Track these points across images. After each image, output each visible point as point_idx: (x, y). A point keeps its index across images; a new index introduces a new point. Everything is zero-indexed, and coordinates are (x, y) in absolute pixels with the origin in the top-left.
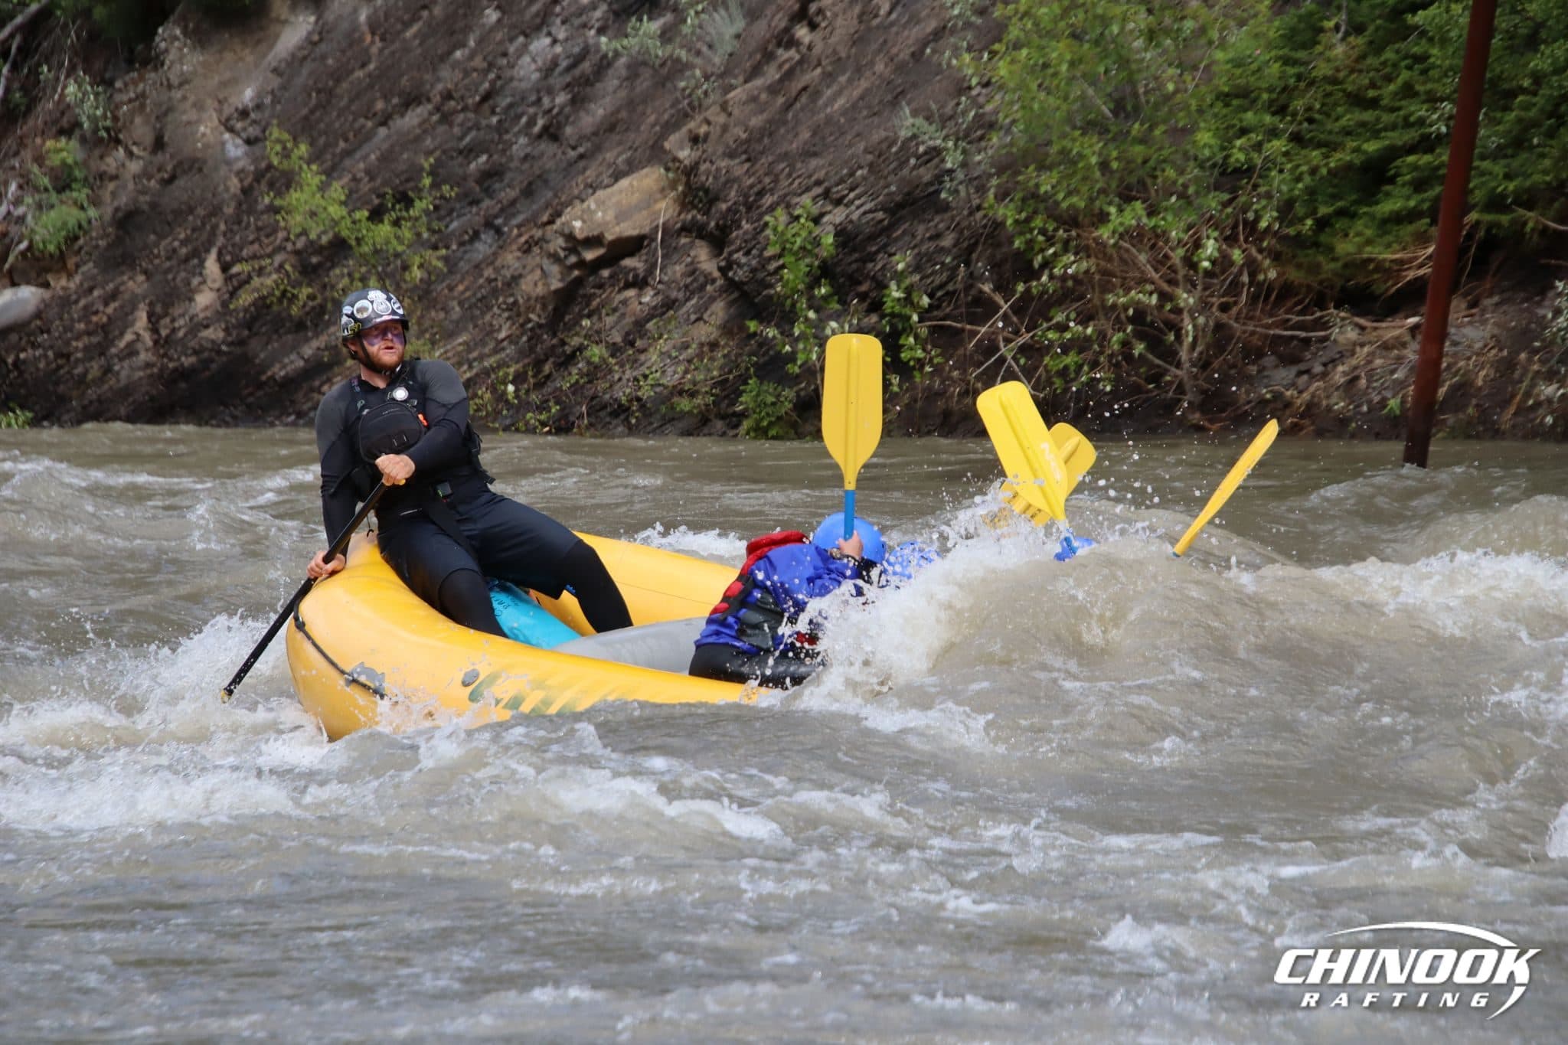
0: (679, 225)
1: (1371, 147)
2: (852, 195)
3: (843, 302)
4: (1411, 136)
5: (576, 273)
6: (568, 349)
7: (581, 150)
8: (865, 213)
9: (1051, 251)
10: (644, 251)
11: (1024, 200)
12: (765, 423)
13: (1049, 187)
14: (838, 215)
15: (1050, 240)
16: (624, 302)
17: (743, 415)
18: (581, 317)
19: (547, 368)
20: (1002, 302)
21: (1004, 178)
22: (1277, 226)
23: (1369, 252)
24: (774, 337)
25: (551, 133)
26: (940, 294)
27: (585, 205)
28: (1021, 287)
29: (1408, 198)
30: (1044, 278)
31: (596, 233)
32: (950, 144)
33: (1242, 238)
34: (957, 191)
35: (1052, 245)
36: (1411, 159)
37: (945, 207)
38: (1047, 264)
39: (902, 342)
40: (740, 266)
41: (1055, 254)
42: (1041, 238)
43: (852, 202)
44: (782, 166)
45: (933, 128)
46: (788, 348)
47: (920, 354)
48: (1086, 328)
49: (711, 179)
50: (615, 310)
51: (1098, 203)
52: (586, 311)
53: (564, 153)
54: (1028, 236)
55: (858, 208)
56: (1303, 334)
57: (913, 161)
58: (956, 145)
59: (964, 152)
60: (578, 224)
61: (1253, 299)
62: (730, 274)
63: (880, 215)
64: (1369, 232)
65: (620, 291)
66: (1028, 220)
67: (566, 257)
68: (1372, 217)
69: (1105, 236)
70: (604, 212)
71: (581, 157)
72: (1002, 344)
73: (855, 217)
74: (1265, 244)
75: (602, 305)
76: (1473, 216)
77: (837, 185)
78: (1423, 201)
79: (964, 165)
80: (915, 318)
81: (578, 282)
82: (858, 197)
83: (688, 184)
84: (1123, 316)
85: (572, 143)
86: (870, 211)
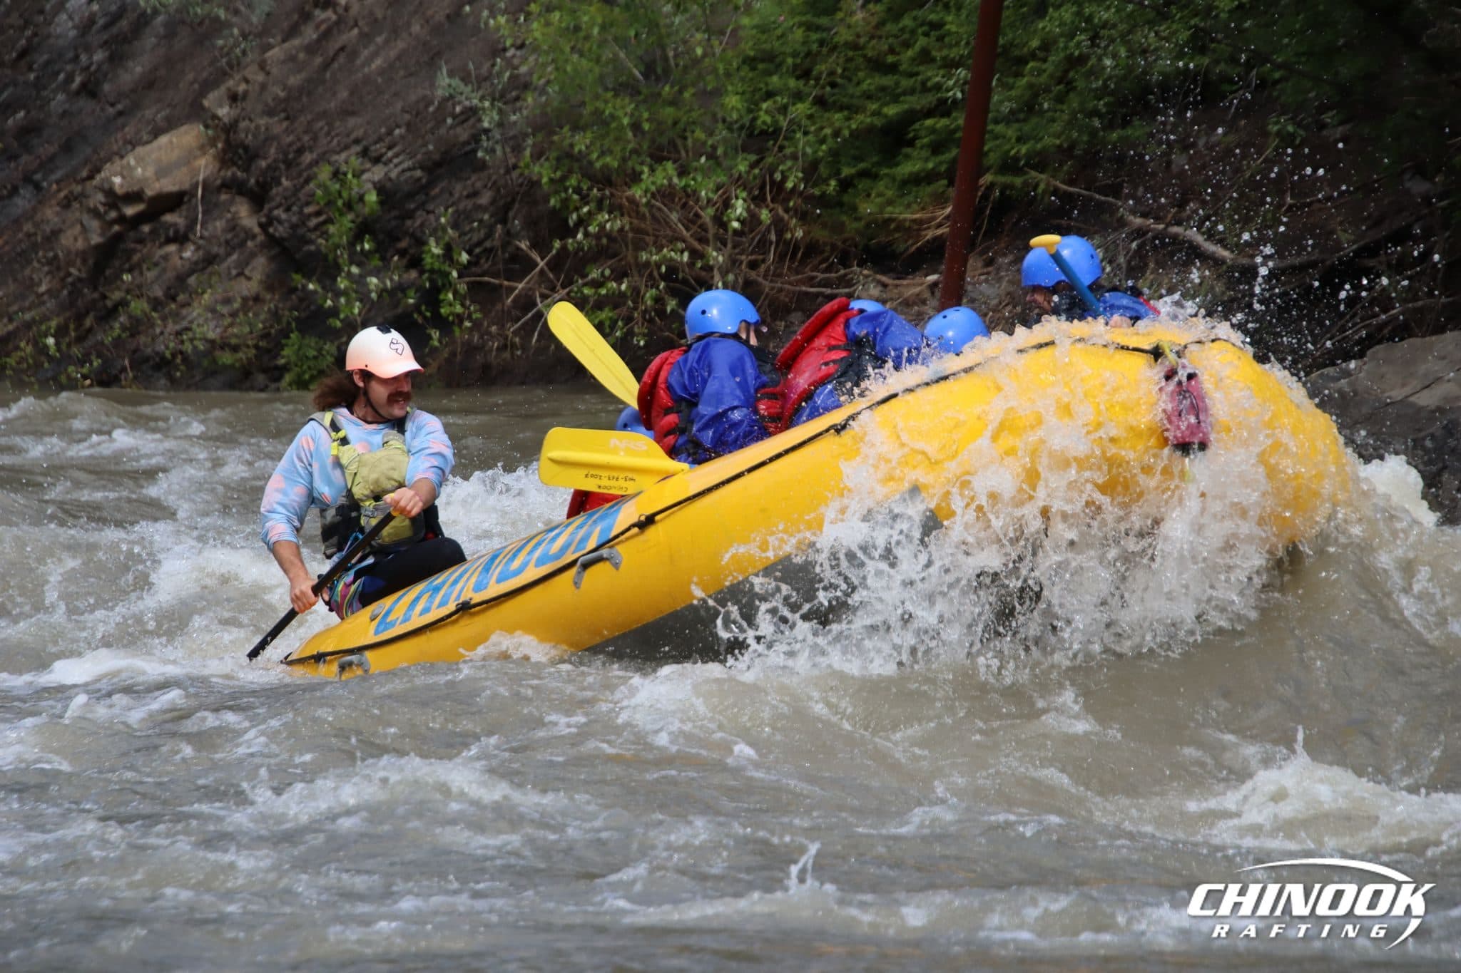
0: (219, 182)
1: (891, 111)
2: (390, 154)
3: (383, 259)
4: (929, 100)
5: (116, 228)
6: (109, 303)
7: (119, 107)
8: (403, 171)
9: (585, 209)
10: (184, 207)
11: (558, 159)
12: (307, 376)
13: (583, 148)
14: (377, 173)
15: (585, 199)
16: (166, 258)
17: (285, 369)
18: (122, 271)
19: (88, 322)
20: (538, 259)
21: (540, 137)
22: (802, 186)
23: (889, 212)
24: (315, 292)
25: (90, 90)
26: (477, 250)
27: (125, 161)
28: (557, 244)
29: (927, 160)
30: (580, 236)
31: (135, 189)
32: (487, 104)
33: (769, 198)
34: (493, 151)
35: (587, 204)
36: (929, 122)
37: (482, 166)
38: (582, 222)
39: (442, 297)
40: (280, 222)
41: (589, 212)
42: (576, 197)
43: (390, 160)
44: (320, 124)
45: (469, 88)
46: (329, 302)
47: (459, 309)
48: (620, 284)
49: (250, 137)
50: (156, 265)
51: (630, 163)
52: (127, 266)
53: (103, 110)
54: (563, 195)
55: (396, 166)
56: (828, 291)
57: (449, 121)
58: (492, 105)
59: (500, 112)
60: (117, 180)
61: (781, 258)
62: (271, 230)
63: (418, 173)
64: (890, 193)
65: (161, 245)
66: (564, 178)
67: (106, 212)
68: (894, 179)
69: (637, 196)
70: (144, 170)
71: (120, 114)
72: (538, 300)
73: (393, 175)
74: (791, 204)
75: (143, 260)
76: (988, 178)
77: (376, 143)
78: (941, 163)
79: (500, 125)
80: (455, 274)
81: (118, 237)
82: (397, 155)
83: (227, 142)
84: (655, 273)
85: (112, 100)
86: (409, 169)
